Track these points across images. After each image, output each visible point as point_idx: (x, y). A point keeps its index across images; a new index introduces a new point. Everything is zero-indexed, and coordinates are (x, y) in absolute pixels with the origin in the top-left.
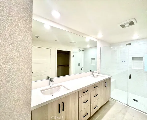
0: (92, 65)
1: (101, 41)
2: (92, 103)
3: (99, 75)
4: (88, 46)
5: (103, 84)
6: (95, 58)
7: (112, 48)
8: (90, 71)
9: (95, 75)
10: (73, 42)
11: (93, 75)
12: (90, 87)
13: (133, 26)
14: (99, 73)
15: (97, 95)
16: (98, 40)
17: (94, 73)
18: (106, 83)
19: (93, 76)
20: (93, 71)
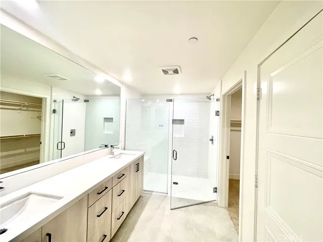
0: (106, 132)
1: (129, 87)
2: (113, 210)
3: (123, 151)
4: (98, 92)
5: (133, 168)
6: (112, 119)
7: (143, 100)
8: (106, 146)
9: (115, 154)
10: (58, 75)
11: (112, 153)
12: (111, 179)
13: (177, 75)
14: (123, 148)
15: (124, 191)
16: (122, 83)
17: (114, 150)
18: (138, 165)
19: (111, 156)
20: (111, 146)
